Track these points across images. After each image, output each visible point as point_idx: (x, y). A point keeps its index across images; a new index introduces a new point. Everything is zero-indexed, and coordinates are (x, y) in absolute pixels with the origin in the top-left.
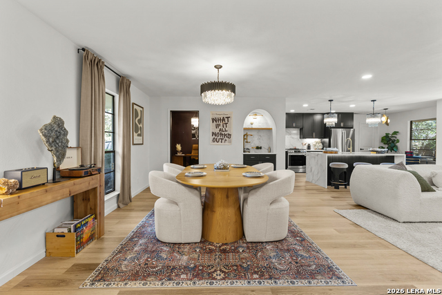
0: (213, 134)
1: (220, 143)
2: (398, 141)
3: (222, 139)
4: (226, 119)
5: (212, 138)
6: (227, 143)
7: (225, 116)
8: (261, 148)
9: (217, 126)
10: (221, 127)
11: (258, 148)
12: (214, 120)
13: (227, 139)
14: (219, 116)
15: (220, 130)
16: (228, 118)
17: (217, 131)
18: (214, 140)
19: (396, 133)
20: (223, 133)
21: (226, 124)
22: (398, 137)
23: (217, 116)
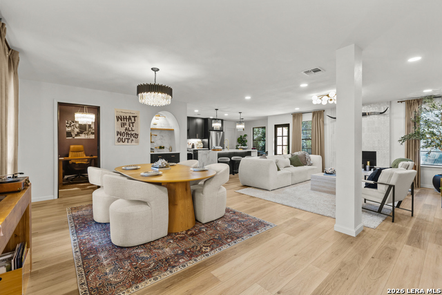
0: (118, 133)
1: (126, 143)
2: (247, 141)
3: (128, 139)
4: (133, 119)
5: (117, 137)
6: (133, 143)
7: (131, 115)
8: (163, 148)
9: (122, 125)
10: (127, 126)
11: (161, 148)
12: (118, 118)
13: (134, 139)
14: (125, 115)
15: (126, 129)
16: (135, 117)
17: (123, 130)
18: (120, 140)
19: (245, 135)
20: (130, 133)
21: (133, 123)
22: (247, 138)
23: (123, 115)
